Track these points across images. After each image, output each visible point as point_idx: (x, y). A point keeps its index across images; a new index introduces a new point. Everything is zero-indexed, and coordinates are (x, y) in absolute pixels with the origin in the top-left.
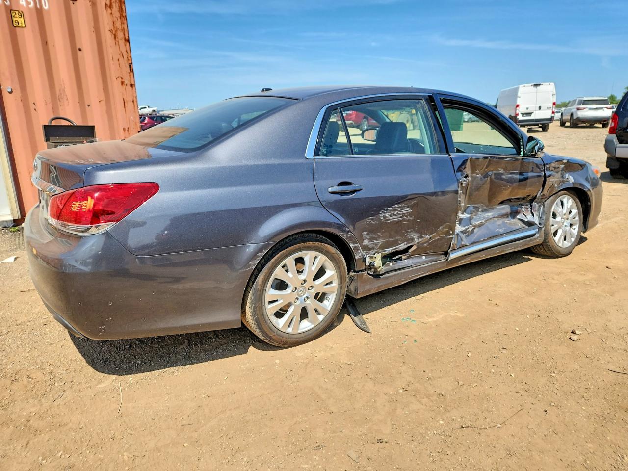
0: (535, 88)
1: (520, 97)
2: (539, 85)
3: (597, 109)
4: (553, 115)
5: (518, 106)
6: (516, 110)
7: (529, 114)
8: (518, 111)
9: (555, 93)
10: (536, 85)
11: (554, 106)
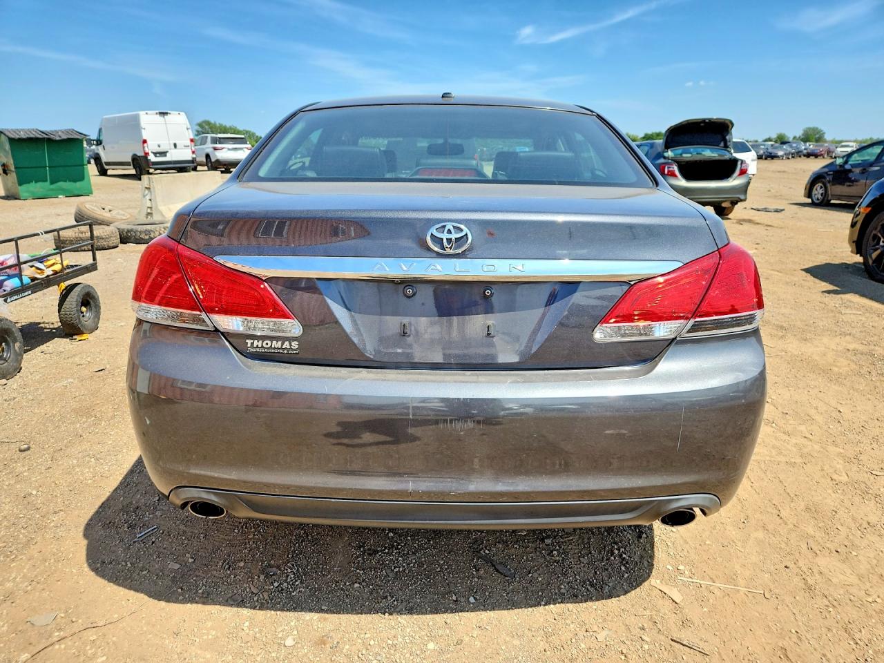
0: (162, 118)
1: (144, 129)
2: (167, 113)
3: (235, 149)
4: (194, 156)
5: (145, 142)
6: (144, 148)
7: (164, 154)
8: (146, 149)
9: (189, 127)
10: (163, 114)
11: (193, 144)
